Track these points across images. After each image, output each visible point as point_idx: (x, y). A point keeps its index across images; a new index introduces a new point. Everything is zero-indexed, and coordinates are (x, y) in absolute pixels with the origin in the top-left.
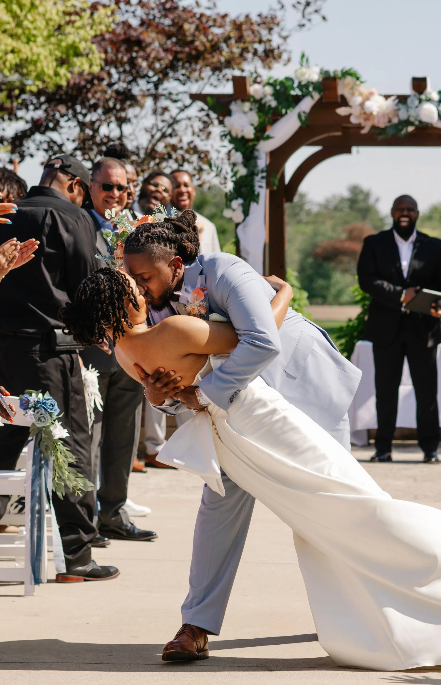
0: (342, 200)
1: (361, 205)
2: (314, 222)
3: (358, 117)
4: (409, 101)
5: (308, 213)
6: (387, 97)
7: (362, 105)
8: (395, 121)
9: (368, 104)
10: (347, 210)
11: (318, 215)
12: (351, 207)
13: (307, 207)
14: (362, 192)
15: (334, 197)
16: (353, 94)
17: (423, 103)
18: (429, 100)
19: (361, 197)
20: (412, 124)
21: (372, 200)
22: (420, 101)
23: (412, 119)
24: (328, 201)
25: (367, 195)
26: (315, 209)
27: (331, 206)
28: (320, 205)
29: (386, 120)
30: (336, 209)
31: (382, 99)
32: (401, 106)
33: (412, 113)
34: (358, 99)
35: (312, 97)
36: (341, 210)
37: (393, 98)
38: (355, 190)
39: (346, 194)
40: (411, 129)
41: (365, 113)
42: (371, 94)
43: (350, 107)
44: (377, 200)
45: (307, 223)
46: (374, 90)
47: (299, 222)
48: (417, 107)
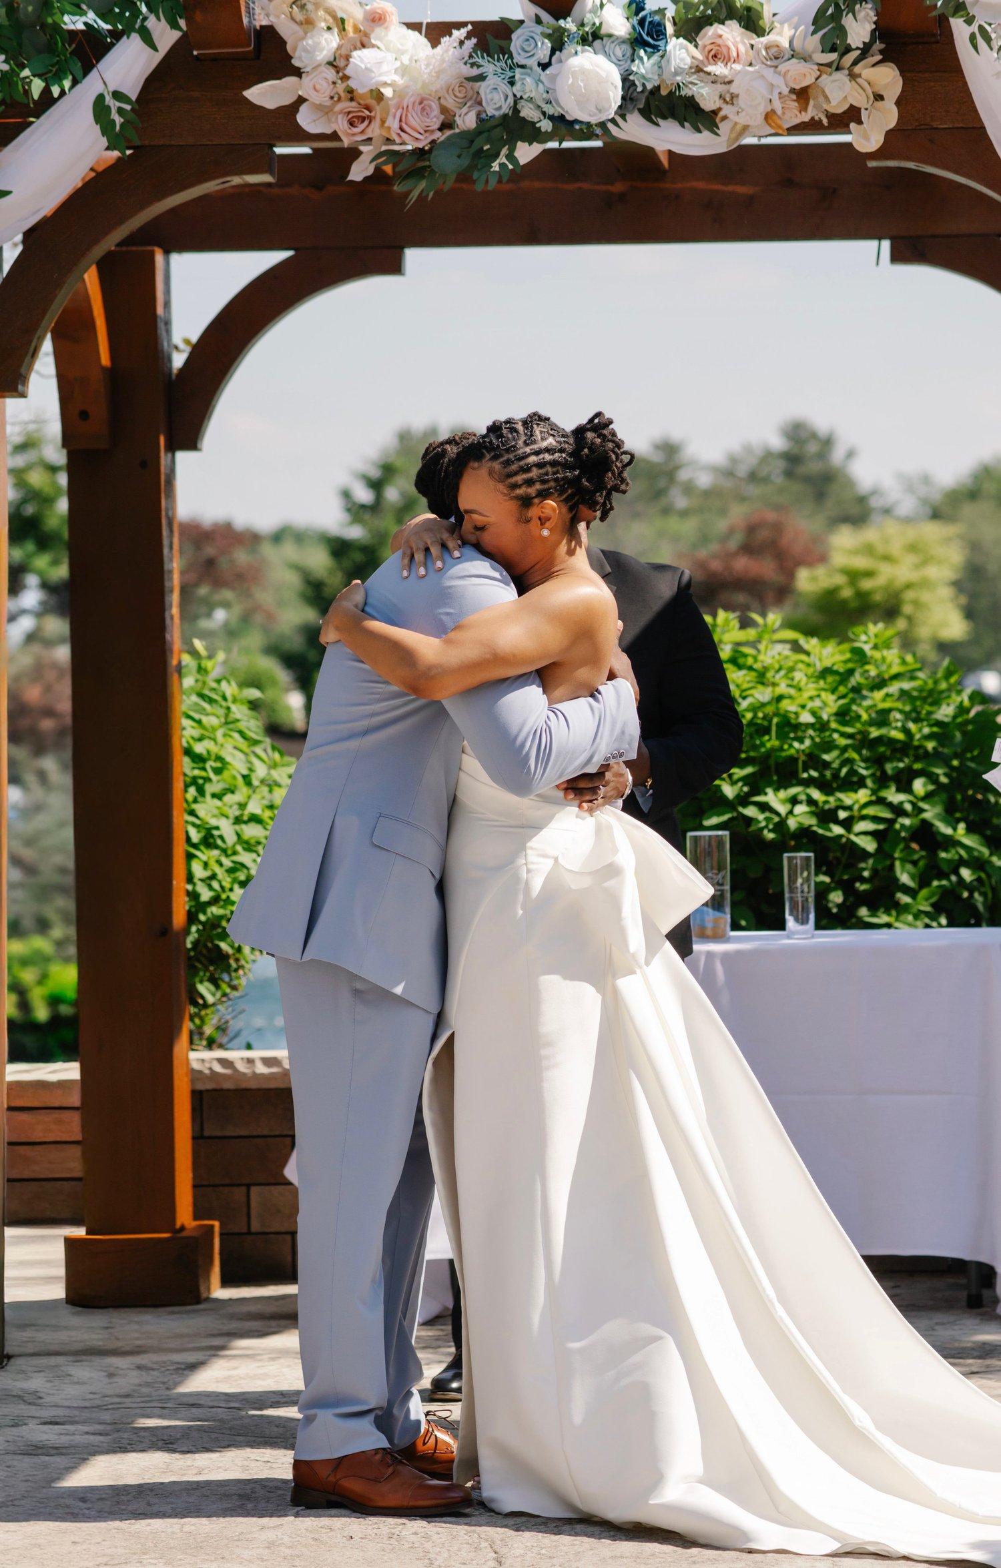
0: (768, 456)
1: (814, 467)
2: (699, 510)
3: (324, 111)
4: (517, 40)
5: (689, 488)
6: (436, 32)
7: (338, 64)
8: (467, 121)
9: (361, 58)
10: (779, 480)
11: (707, 494)
12: (789, 474)
13: (683, 475)
14: (814, 435)
15: (748, 449)
16: (308, 23)
17: (570, 48)
18: (593, 37)
19: (812, 448)
20: (532, 133)
21: (837, 455)
22: (558, 45)
23: (528, 112)
24: (734, 460)
25: (827, 443)
26: (704, 480)
27: (742, 471)
28: (715, 470)
29: (435, 121)
30: (753, 477)
31: (418, 40)
32: (489, 67)
33: (528, 85)
34: (327, 43)
35: (147, 38)
36: (765, 480)
37: (459, 34)
38: (798, 433)
39: (777, 443)
40: (526, 153)
41: (351, 94)
42: (377, 19)
43: (298, 72)
44: (851, 454)
45: (684, 514)
46: (387, 6)
47: (666, 511)
48: (544, 66)
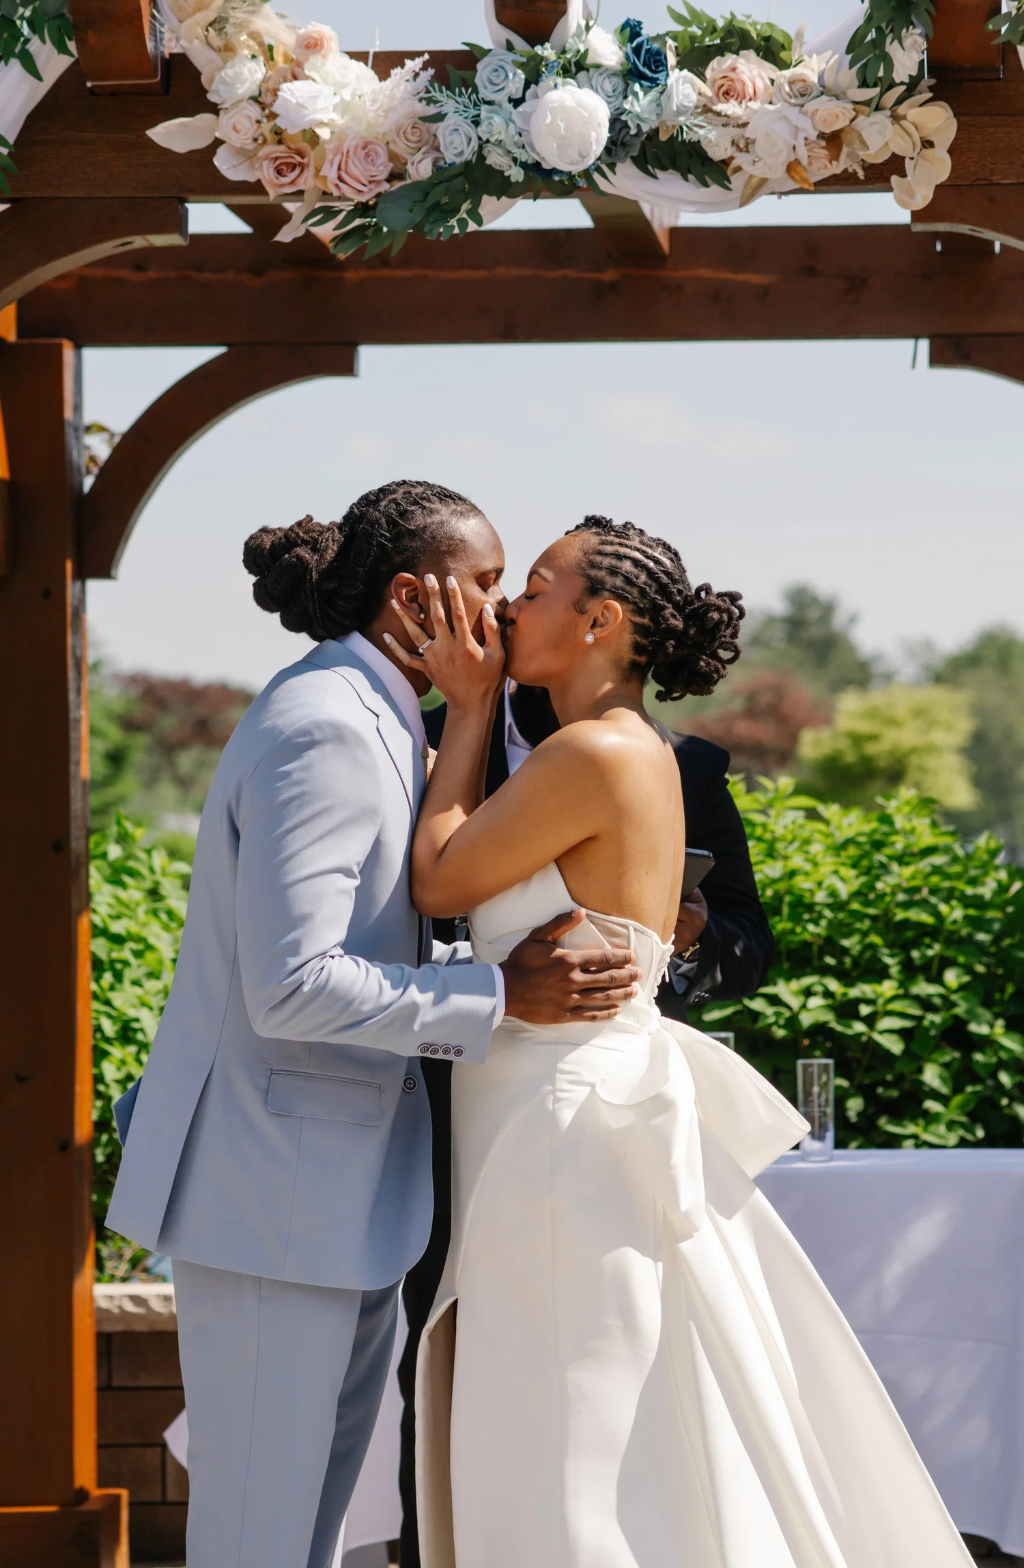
0: (768, 621)
1: (814, 632)
3: (247, 155)
4: (483, 71)
6: (385, 63)
7: (263, 99)
8: (421, 169)
9: (291, 92)
10: (780, 644)
12: (791, 639)
14: (815, 600)
16: (228, 50)
17: (548, 80)
18: (577, 67)
19: (813, 614)
21: (839, 621)
22: (533, 78)
23: (495, 158)
25: (828, 609)
29: (382, 170)
30: (755, 642)
31: (363, 73)
32: (448, 103)
33: (496, 125)
34: (251, 73)
35: (30, 65)
37: (412, 65)
38: (800, 598)
39: (777, 608)
41: (279, 136)
42: (312, 45)
43: (214, 109)
44: (853, 619)
46: (325, 30)
48: (517, 102)
